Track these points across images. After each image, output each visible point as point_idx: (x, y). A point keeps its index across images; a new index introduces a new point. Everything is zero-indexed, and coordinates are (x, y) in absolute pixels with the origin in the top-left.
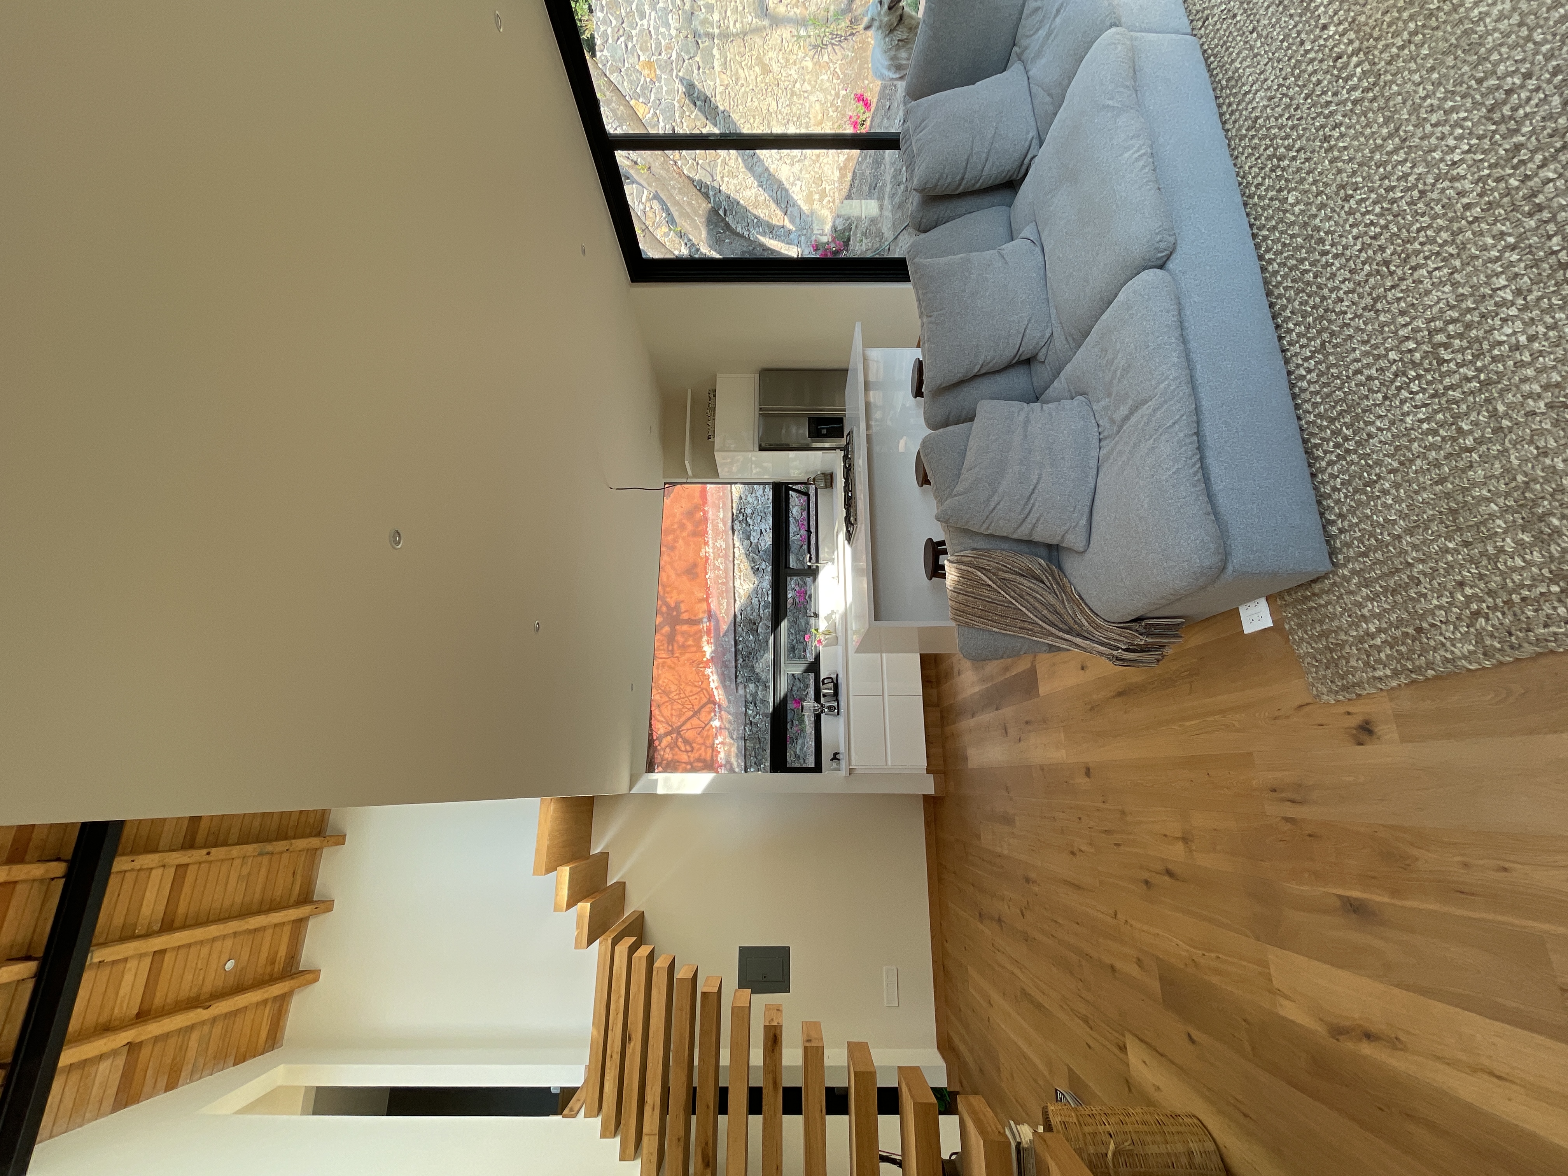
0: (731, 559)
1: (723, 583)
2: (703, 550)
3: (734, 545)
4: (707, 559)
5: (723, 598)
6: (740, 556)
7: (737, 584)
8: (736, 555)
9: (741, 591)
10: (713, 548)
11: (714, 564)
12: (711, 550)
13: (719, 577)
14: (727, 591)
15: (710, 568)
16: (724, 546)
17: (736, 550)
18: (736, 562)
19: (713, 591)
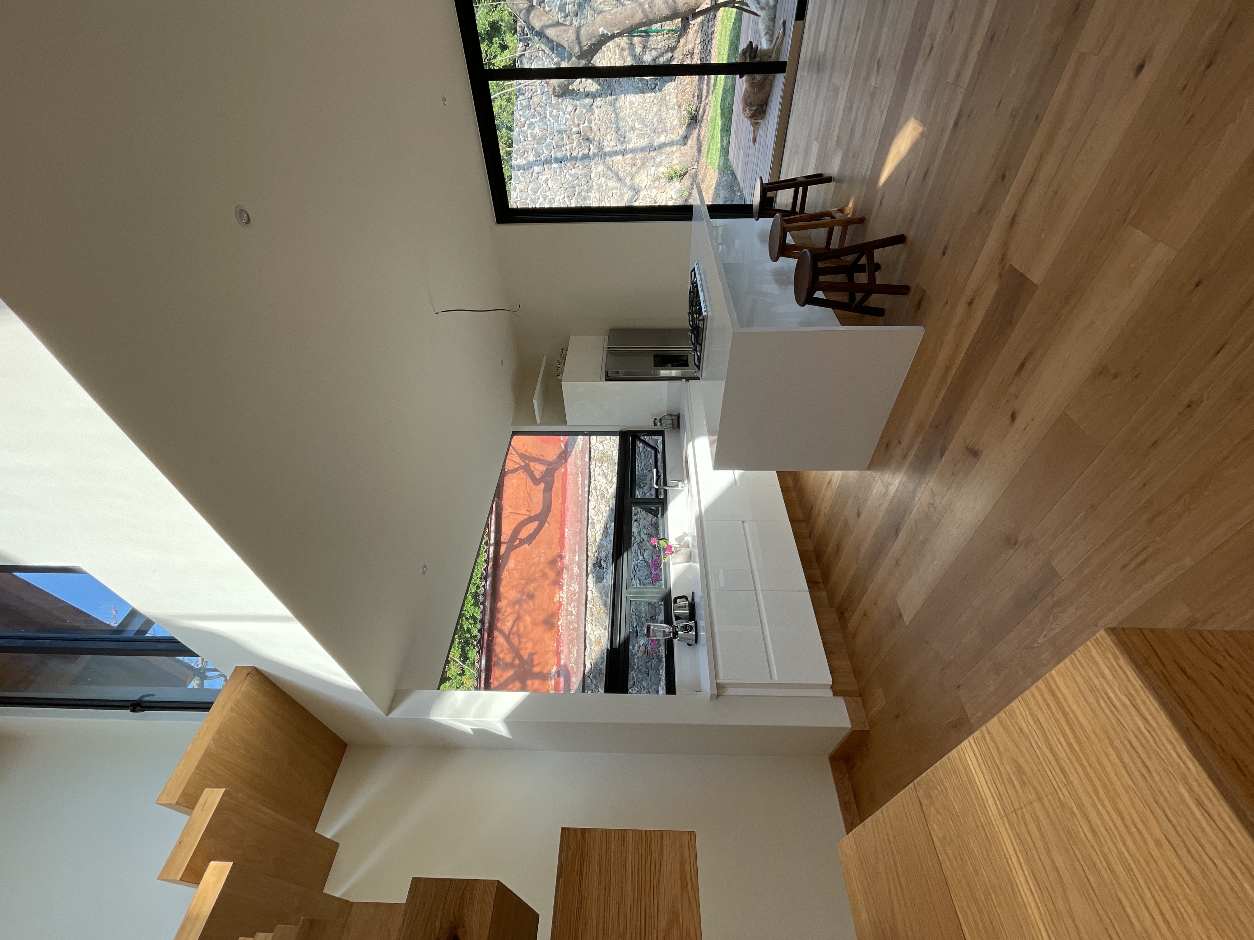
0: (583, 601)
1: (574, 629)
2: (557, 595)
3: (587, 587)
4: (560, 604)
5: (573, 645)
6: (592, 599)
7: (589, 629)
8: (589, 598)
9: (592, 637)
10: (567, 593)
11: (567, 610)
12: (565, 596)
13: (571, 623)
14: (578, 637)
15: (562, 614)
16: (577, 590)
17: (589, 593)
18: (588, 605)
19: (565, 639)
